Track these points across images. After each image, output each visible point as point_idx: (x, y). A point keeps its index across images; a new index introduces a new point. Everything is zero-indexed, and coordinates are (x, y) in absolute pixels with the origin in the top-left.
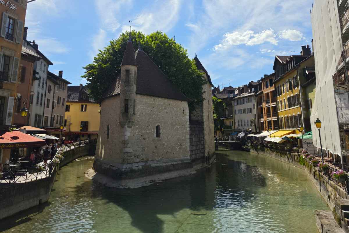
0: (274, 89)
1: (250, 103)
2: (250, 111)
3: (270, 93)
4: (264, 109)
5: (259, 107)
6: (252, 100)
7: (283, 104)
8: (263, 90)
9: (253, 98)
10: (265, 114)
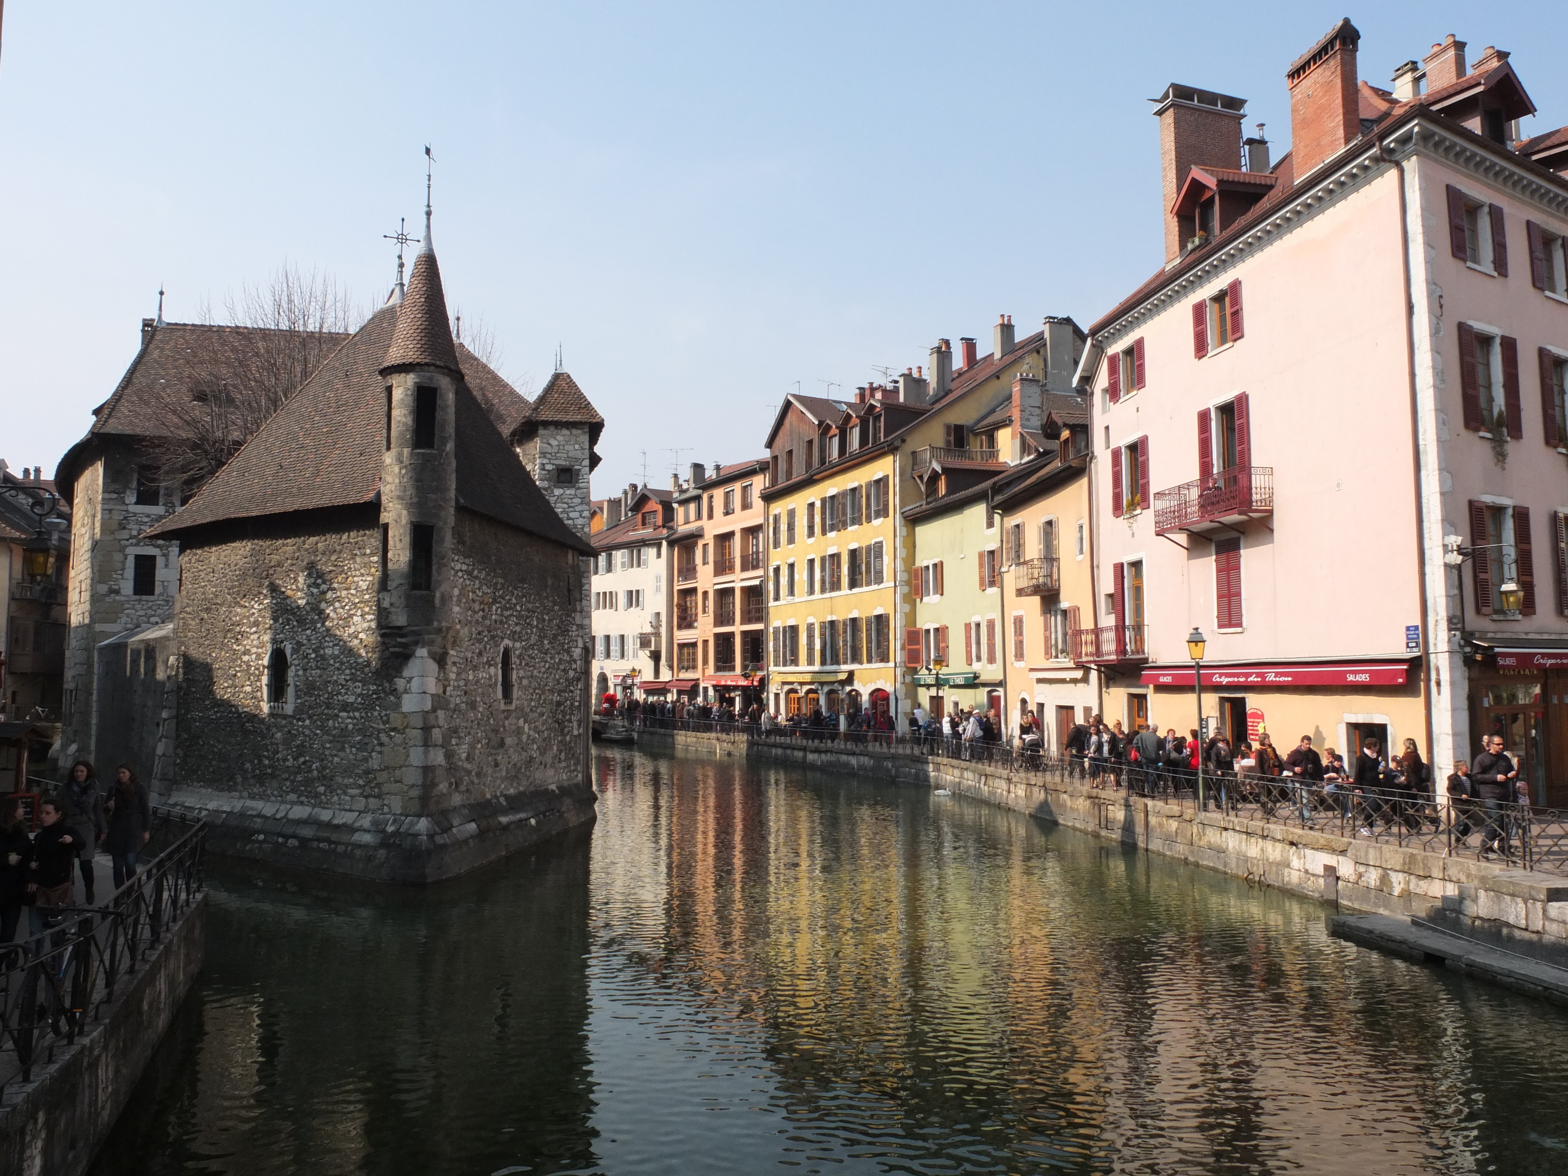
0: (760, 521)
1: (635, 569)
2: (634, 598)
3: (738, 537)
4: (705, 593)
5: (676, 588)
6: (646, 561)
7: (801, 576)
8: (704, 522)
9: (650, 553)
10: (704, 612)
